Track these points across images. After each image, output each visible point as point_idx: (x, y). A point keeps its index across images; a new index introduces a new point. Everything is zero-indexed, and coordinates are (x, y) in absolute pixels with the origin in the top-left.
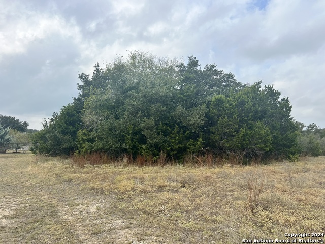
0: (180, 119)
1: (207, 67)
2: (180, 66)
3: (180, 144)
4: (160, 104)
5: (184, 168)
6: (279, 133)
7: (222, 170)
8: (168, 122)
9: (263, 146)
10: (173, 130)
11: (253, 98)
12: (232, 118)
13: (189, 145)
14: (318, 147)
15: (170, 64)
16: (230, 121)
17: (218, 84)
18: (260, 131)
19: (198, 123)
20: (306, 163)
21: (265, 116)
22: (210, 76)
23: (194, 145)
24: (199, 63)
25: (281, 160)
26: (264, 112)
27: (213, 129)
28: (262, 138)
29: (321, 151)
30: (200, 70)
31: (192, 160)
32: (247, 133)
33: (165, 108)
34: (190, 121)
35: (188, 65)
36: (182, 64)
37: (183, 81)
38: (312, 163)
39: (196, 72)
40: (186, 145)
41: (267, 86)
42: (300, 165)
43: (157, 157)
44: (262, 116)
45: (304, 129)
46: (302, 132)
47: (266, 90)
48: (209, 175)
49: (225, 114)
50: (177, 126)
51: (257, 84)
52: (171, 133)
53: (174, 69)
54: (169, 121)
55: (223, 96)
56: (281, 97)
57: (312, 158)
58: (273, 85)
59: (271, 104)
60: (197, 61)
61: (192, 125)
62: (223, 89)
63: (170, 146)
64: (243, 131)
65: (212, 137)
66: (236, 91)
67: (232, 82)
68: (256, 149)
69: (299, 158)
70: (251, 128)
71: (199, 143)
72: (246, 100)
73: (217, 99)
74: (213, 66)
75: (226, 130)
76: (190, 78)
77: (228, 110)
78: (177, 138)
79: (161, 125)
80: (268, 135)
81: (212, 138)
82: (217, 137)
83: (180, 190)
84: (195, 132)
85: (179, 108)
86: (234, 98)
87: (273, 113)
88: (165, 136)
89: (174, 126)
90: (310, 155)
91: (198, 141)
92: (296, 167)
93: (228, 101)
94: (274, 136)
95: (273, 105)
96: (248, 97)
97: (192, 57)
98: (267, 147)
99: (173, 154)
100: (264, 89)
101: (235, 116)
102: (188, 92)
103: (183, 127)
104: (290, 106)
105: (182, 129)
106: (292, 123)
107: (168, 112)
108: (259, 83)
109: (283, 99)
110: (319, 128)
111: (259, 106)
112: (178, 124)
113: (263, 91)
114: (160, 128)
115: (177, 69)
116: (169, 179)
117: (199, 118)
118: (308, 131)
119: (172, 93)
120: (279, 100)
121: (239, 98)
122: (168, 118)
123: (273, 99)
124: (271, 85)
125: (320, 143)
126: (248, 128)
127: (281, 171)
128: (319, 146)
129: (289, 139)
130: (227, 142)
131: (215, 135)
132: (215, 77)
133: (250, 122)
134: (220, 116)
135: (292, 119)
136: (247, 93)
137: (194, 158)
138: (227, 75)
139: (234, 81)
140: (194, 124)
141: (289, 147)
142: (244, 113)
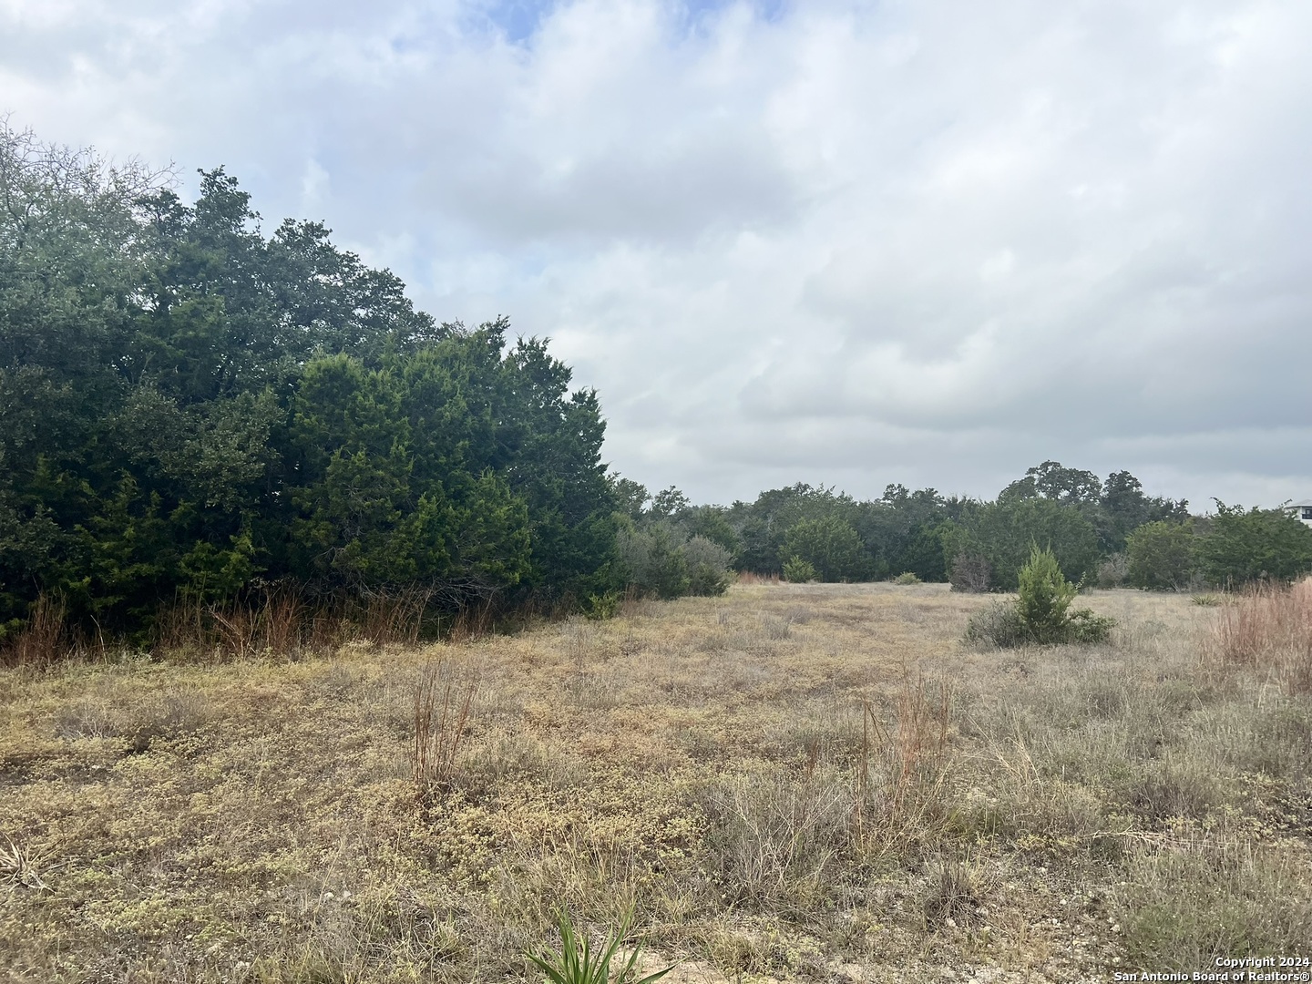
0: (146, 447)
1: (287, 229)
2: (157, 203)
3: (142, 561)
4: (38, 371)
5: (155, 667)
6: (561, 516)
7: (330, 665)
8: (81, 460)
9: (499, 564)
10: (108, 494)
11: (473, 381)
12: (387, 455)
13: (191, 565)
14: (678, 569)
15: (105, 185)
16: (376, 467)
17: (334, 309)
18: (491, 511)
19: (233, 470)
20: (638, 624)
21: (511, 453)
22: (300, 271)
23: (213, 565)
24: (252, 205)
25: (560, 617)
26: (511, 439)
27: (303, 496)
28: (498, 535)
29: (687, 580)
30: (258, 240)
31: (199, 631)
32: (444, 516)
33: (66, 388)
34: (197, 456)
35: (199, 204)
36: (168, 197)
37: (171, 275)
38: (656, 623)
39: (237, 244)
40: (173, 563)
41: (526, 341)
42: (617, 629)
43: (15, 622)
44: (502, 451)
45: (647, 506)
46: (638, 516)
47: (522, 358)
48: (270, 689)
49: (359, 437)
50: (128, 480)
51: (491, 330)
52: (98, 509)
53: (129, 214)
54: (88, 456)
55: (351, 363)
56: (573, 387)
57: (660, 604)
58: (546, 341)
59: (537, 411)
60: (244, 197)
61: (205, 475)
62: (355, 335)
63: (89, 572)
64: (427, 507)
65: (300, 528)
66: (410, 347)
67: (395, 309)
68: (476, 576)
69: (619, 604)
70: (459, 497)
71: (235, 556)
72: (447, 387)
73: (327, 370)
74: (315, 230)
75: (359, 502)
76: (203, 264)
77: (372, 420)
78: (129, 532)
79: (42, 471)
80: (519, 524)
81: (299, 533)
82: (320, 532)
83: (119, 765)
84: (220, 506)
85: (145, 397)
86: (399, 374)
87: (542, 446)
88: (65, 523)
89: (118, 477)
90: (655, 594)
91: (231, 547)
92: (606, 637)
93: (374, 383)
94: (542, 530)
95: (544, 416)
96: (454, 376)
97: (217, 174)
98: (513, 568)
99: (105, 607)
100: (516, 352)
101: (398, 448)
102: (189, 326)
103: (163, 484)
104: (600, 421)
105: (155, 495)
106: (602, 485)
107: (85, 411)
108: (498, 328)
109: (579, 397)
110: (687, 504)
111: (494, 414)
112: (137, 470)
113: (512, 360)
114: (36, 483)
115: (142, 217)
116: (70, 723)
117: (241, 448)
118: (656, 514)
119: (110, 321)
120: (567, 397)
121: (419, 375)
122: (84, 438)
123: (547, 394)
124: (540, 339)
125: (685, 555)
126: (449, 497)
127: (554, 654)
128: (682, 563)
129: (591, 539)
130: (364, 550)
131: (311, 524)
132: (322, 278)
133: (458, 473)
134: (339, 442)
135: (603, 468)
136: (449, 362)
137: (207, 623)
138: (374, 275)
139: (403, 307)
140: (216, 473)
141: (590, 568)
142: (435, 439)
